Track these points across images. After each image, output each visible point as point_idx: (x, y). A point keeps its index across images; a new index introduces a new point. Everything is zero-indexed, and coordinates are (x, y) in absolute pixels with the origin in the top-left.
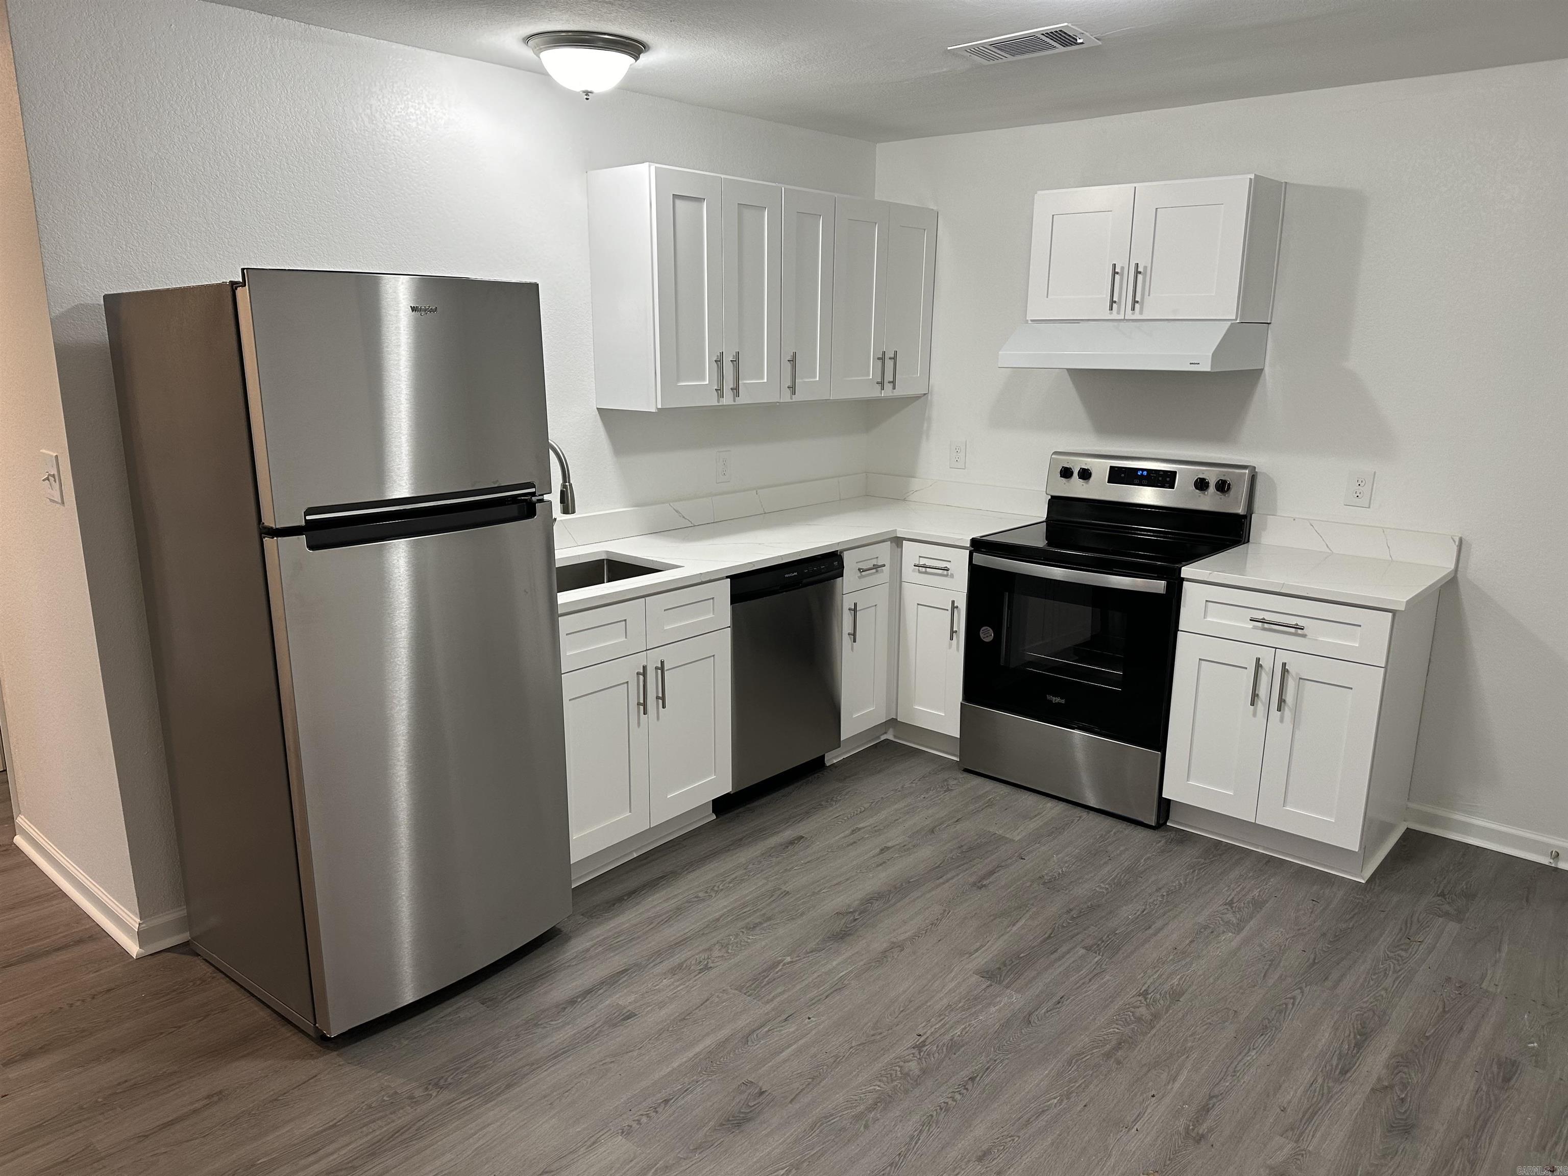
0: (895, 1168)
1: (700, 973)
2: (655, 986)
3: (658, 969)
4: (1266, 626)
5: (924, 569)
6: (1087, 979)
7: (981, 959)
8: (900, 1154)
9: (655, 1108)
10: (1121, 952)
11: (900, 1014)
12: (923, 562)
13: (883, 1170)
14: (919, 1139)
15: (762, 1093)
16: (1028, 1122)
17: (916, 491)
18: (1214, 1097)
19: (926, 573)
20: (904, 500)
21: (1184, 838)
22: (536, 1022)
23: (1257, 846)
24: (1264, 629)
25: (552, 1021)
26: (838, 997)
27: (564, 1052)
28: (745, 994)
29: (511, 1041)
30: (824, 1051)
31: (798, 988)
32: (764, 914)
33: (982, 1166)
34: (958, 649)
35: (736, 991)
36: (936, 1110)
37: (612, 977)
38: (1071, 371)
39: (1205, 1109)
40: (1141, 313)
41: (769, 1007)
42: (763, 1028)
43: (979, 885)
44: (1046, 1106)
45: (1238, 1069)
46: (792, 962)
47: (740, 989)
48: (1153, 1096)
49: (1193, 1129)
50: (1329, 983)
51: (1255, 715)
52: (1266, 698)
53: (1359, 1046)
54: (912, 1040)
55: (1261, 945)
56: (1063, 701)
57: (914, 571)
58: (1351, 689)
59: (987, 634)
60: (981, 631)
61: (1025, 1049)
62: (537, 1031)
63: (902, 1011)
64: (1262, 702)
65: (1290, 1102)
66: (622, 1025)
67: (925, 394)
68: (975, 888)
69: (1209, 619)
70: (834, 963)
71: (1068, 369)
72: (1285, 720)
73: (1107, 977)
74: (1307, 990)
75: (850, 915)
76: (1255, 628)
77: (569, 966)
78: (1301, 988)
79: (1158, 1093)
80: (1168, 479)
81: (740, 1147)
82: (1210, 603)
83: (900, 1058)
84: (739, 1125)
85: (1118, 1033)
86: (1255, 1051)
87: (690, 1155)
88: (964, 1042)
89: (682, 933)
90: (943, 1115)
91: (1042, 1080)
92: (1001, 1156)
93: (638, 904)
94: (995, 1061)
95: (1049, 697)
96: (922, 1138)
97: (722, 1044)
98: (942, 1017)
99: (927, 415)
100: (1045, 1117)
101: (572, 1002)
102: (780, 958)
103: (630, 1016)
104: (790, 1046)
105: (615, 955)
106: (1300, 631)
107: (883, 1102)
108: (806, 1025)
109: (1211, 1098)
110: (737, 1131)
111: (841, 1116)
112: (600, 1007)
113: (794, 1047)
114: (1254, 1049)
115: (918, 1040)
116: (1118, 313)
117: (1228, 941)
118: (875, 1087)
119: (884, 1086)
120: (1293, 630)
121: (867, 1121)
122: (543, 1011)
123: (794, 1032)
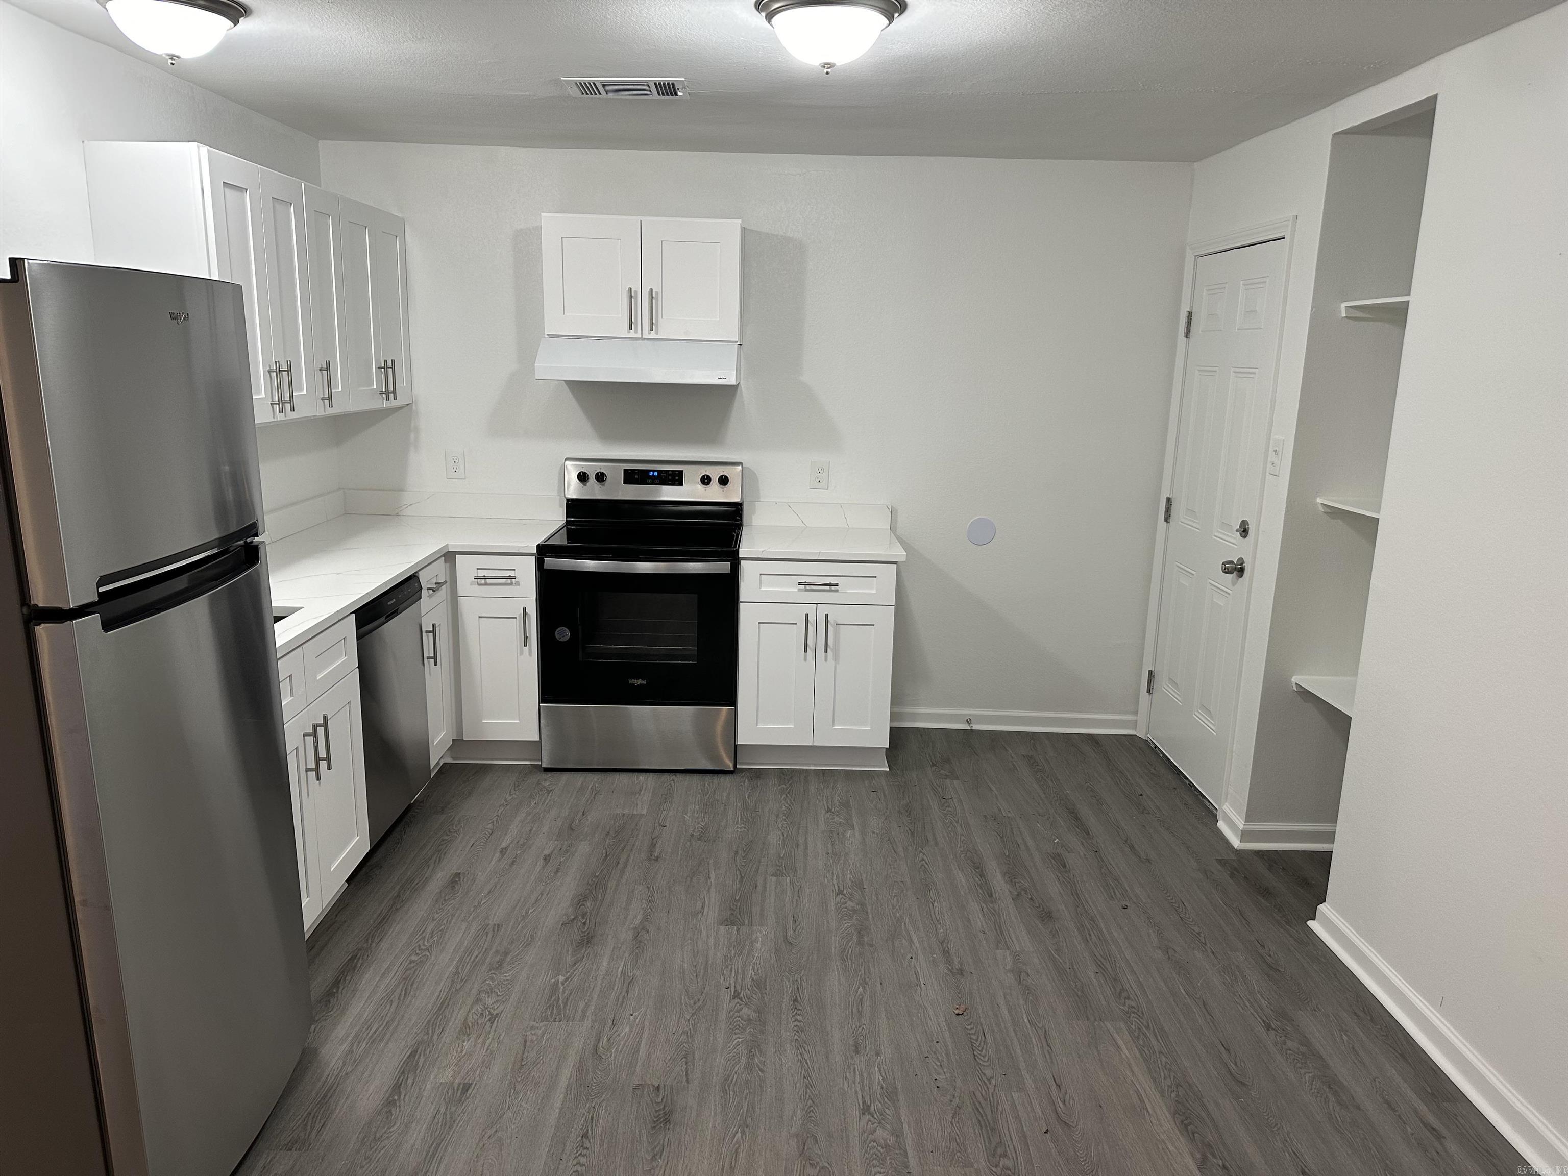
0: (812, 1087)
1: (492, 1023)
2: (461, 1052)
3: (447, 1037)
4: (808, 587)
5: (483, 581)
6: (796, 897)
7: (712, 914)
8: (805, 1077)
9: (582, 1146)
10: (798, 870)
11: (697, 979)
12: (481, 574)
13: (806, 1093)
14: (806, 1060)
15: (658, 1088)
16: (860, 1013)
17: (411, 505)
18: (942, 942)
19: (486, 584)
20: (397, 515)
21: (758, 774)
22: (372, 1137)
23: (809, 764)
24: (807, 590)
25: (389, 1128)
26: (637, 989)
27: (436, 1149)
28: (555, 1021)
29: (366, 1167)
30: (671, 1033)
31: (596, 996)
32: (497, 952)
33: (863, 1055)
34: (530, 654)
35: (544, 1023)
36: (795, 1034)
37: (407, 1063)
38: (570, 384)
39: (946, 953)
40: (657, 333)
41: (587, 1023)
42: (601, 1040)
43: (653, 858)
44: (859, 996)
45: (938, 918)
46: (567, 979)
47: (545, 1019)
48: (911, 958)
49: (952, 968)
50: (932, 843)
51: (805, 660)
52: (813, 645)
53: (982, 876)
54: (725, 996)
55: (873, 832)
56: (645, 682)
57: (472, 584)
58: (873, 625)
59: (563, 634)
60: (556, 633)
61: (807, 963)
62: (383, 1144)
63: (696, 976)
64: (810, 649)
65: (982, 926)
66: (468, 1098)
67: (408, 405)
68: (653, 862)
69: (763, 589)
70: (605, 964)
71: (565, 381)
72: (828, 660)
73: (807, 891)
74: (924, 851)
75: (575, 921)
76: (799, 590)
77: (347, 1074)
78: (921, 852)
79: (912, 954)
80: (677, 478)
81: (687, 1136)
82: (763, 576)
83: (731, 1011)
84: (667, 1121)
85: (851, 926)
86: (936, 903)
87: (655, 1164)
88: (763, 977)
89: (434, 998)
90: (803, 1035)
91: (839, 980)
92: (867, 1042)
93: (355, 991)
94: (797, 980)
95: (630, 681)
96: (807, 1058)
97: (581, 1067)
98: (730, 967)
99: (413, 425)
100: (867, 1003)
101: (390, 1103)
102: (553, 980)
103: (466, 1088)
104: (639, 1043)
105: (387, 1043)
106: (833, 588)
107: (754, 1047)
108: (635, 1021)
109: (942, 943)
110: (671, 1126)
111: (736, 1073)
112: (425, 1094)
113: (643, 1042)
114: (934, 902)
115: (731, 992)
116: (636, 332)
117: (853, 838)
118: (737, 1040)
119: (743, 1036)
120: (828, 588)
121: (758, 1066)
122: (370, 1123)
123: (631, 1031)
